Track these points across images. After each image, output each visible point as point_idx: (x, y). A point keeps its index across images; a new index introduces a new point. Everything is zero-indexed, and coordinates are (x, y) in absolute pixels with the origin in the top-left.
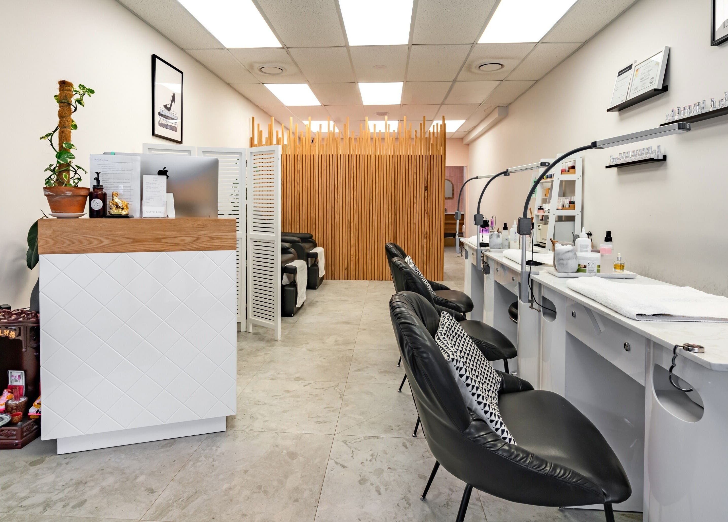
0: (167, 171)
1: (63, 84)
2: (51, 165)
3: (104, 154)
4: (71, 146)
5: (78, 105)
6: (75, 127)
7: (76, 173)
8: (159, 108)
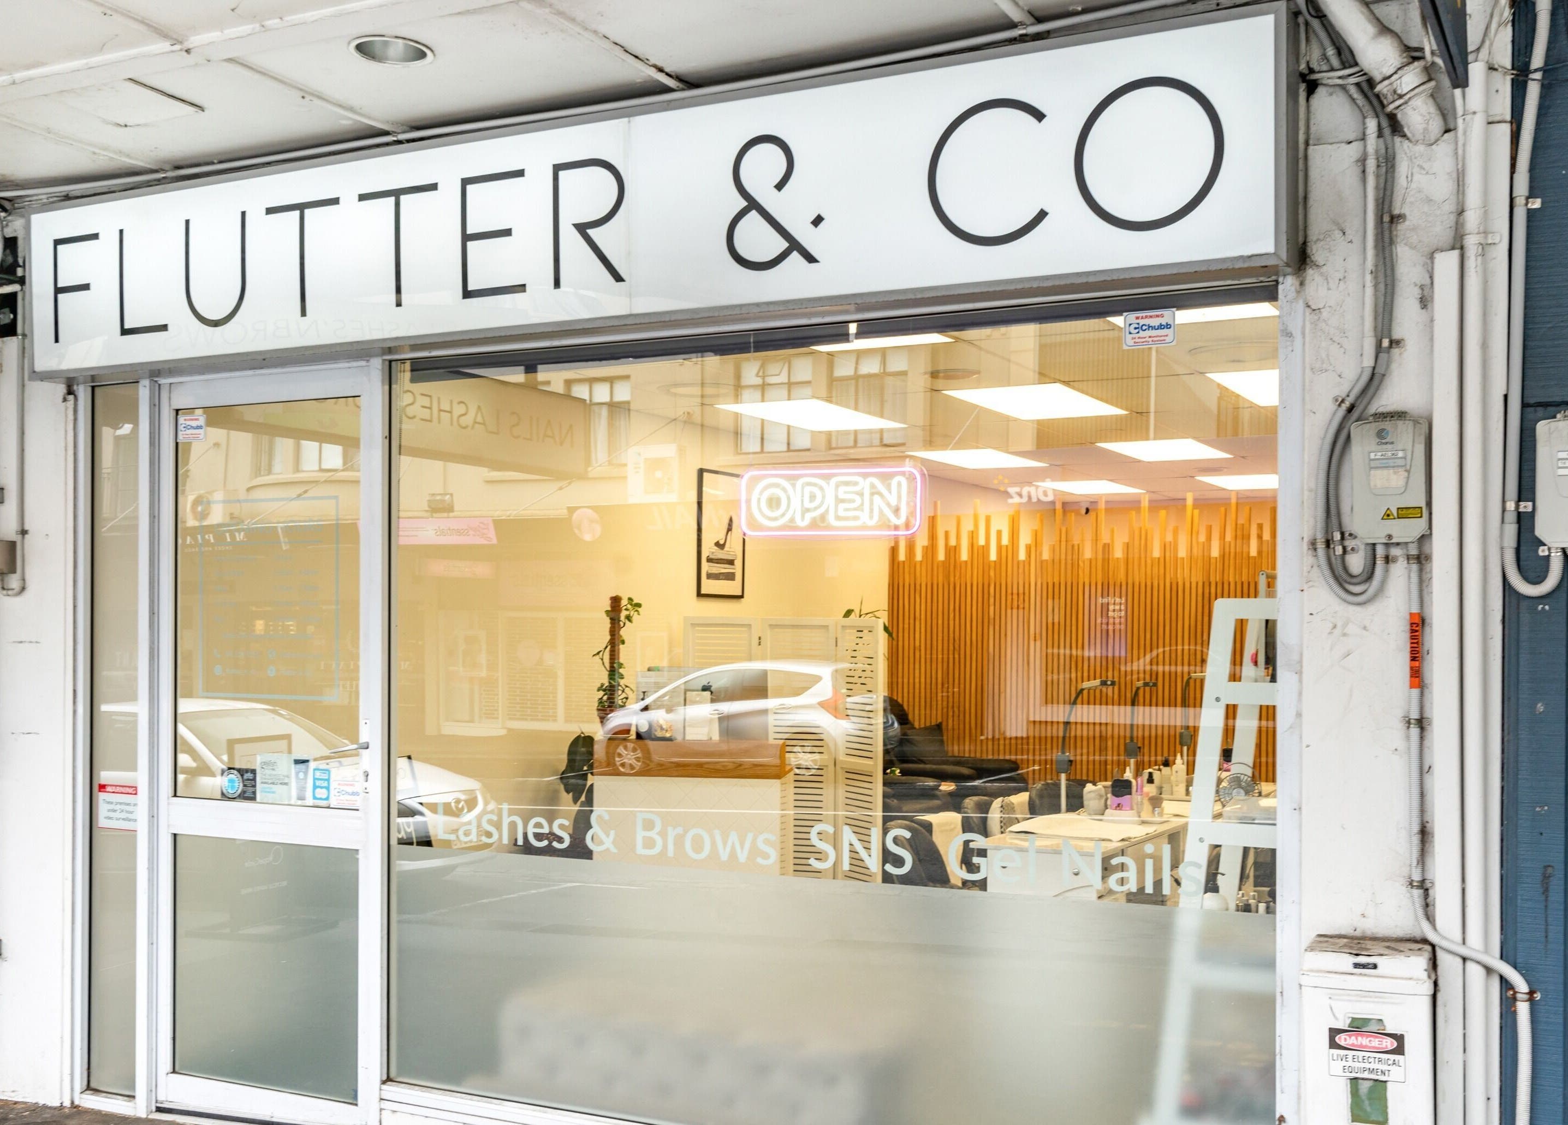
0: (711, 686)
1: (616, 601)
2: (602, 685)
3: (649, 670)
4: (621, 665)
5: (627, 622)
6: (623, 642)
7: (623, 691)
8: (708, 549)
